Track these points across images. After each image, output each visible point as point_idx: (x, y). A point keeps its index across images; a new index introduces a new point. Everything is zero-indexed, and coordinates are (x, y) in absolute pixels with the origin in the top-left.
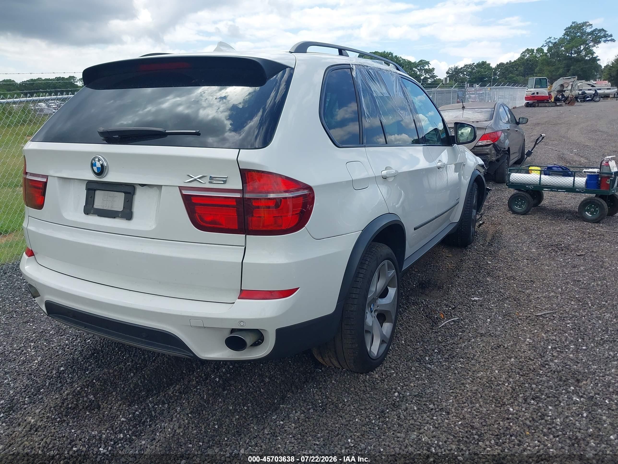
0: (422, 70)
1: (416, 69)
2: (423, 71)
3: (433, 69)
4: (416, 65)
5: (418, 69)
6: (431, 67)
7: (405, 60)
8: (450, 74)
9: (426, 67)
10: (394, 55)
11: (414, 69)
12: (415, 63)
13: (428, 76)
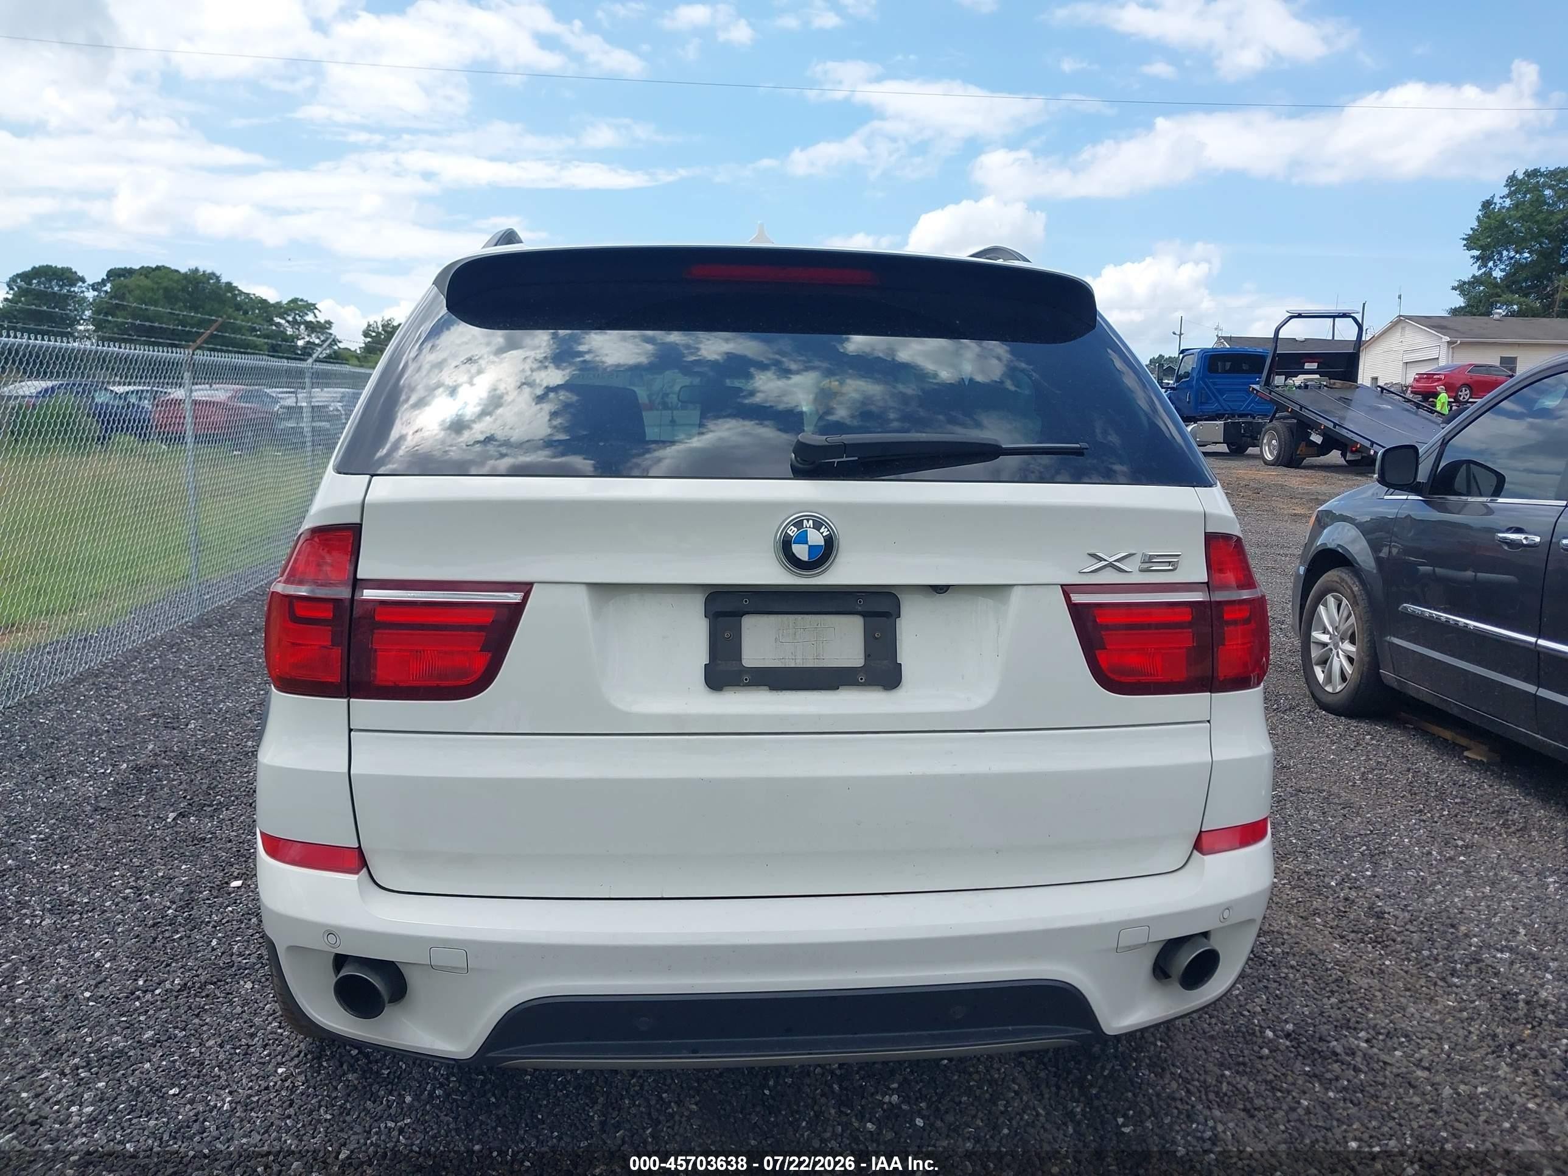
0: (299, 324)
1: (283, 321)
2: (302, 327)
3: (329, 323)
4: (280, 309)
5: (288, 322)
6: (322, 319)
7: (248, 294)
8: (371, 337)
9: (310, 318)
10: (224, 280)
11: (277, 320)
12: (278, 305)
13: (317, 341)
